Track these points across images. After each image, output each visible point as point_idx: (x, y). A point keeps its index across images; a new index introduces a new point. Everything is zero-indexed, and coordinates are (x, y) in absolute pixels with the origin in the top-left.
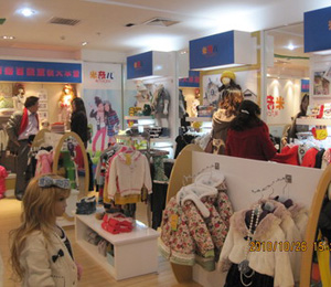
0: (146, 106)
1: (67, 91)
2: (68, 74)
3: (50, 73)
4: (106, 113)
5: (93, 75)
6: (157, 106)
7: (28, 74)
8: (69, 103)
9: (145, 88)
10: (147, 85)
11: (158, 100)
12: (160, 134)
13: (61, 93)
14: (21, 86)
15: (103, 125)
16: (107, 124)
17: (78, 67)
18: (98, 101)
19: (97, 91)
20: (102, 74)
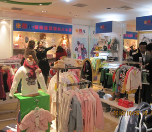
0: (104, 46)
1: (64, 38)
2: (67, 30)
3: (59, 29)
4: (82, 49)
5: (77, 31)
6: (113, 47)
7: (50, 29)
8: (65, 44)
9: (104, 38)
10: (105, 37)
11: (113, 44)
12: (114, 60)
13: (61, 39)
14: (44, 35)
15: (80, 55)
16: (82, 54)
17: (71, 27)
18: (79, 43)
19: (78, 38)
20: (81, 30)
